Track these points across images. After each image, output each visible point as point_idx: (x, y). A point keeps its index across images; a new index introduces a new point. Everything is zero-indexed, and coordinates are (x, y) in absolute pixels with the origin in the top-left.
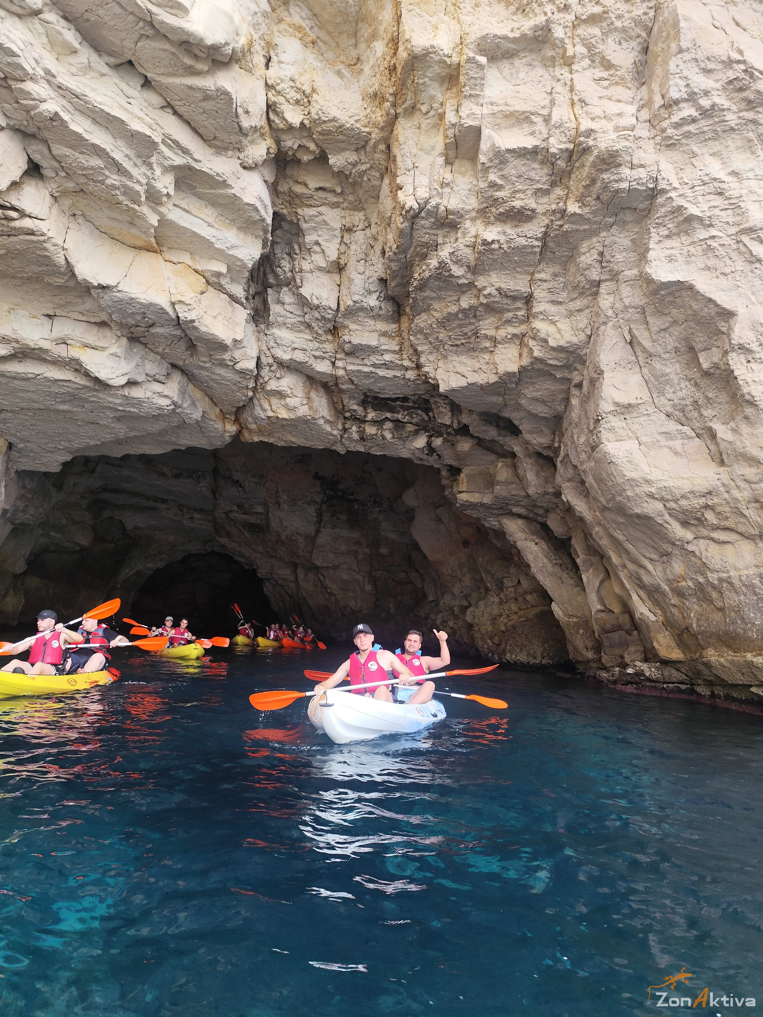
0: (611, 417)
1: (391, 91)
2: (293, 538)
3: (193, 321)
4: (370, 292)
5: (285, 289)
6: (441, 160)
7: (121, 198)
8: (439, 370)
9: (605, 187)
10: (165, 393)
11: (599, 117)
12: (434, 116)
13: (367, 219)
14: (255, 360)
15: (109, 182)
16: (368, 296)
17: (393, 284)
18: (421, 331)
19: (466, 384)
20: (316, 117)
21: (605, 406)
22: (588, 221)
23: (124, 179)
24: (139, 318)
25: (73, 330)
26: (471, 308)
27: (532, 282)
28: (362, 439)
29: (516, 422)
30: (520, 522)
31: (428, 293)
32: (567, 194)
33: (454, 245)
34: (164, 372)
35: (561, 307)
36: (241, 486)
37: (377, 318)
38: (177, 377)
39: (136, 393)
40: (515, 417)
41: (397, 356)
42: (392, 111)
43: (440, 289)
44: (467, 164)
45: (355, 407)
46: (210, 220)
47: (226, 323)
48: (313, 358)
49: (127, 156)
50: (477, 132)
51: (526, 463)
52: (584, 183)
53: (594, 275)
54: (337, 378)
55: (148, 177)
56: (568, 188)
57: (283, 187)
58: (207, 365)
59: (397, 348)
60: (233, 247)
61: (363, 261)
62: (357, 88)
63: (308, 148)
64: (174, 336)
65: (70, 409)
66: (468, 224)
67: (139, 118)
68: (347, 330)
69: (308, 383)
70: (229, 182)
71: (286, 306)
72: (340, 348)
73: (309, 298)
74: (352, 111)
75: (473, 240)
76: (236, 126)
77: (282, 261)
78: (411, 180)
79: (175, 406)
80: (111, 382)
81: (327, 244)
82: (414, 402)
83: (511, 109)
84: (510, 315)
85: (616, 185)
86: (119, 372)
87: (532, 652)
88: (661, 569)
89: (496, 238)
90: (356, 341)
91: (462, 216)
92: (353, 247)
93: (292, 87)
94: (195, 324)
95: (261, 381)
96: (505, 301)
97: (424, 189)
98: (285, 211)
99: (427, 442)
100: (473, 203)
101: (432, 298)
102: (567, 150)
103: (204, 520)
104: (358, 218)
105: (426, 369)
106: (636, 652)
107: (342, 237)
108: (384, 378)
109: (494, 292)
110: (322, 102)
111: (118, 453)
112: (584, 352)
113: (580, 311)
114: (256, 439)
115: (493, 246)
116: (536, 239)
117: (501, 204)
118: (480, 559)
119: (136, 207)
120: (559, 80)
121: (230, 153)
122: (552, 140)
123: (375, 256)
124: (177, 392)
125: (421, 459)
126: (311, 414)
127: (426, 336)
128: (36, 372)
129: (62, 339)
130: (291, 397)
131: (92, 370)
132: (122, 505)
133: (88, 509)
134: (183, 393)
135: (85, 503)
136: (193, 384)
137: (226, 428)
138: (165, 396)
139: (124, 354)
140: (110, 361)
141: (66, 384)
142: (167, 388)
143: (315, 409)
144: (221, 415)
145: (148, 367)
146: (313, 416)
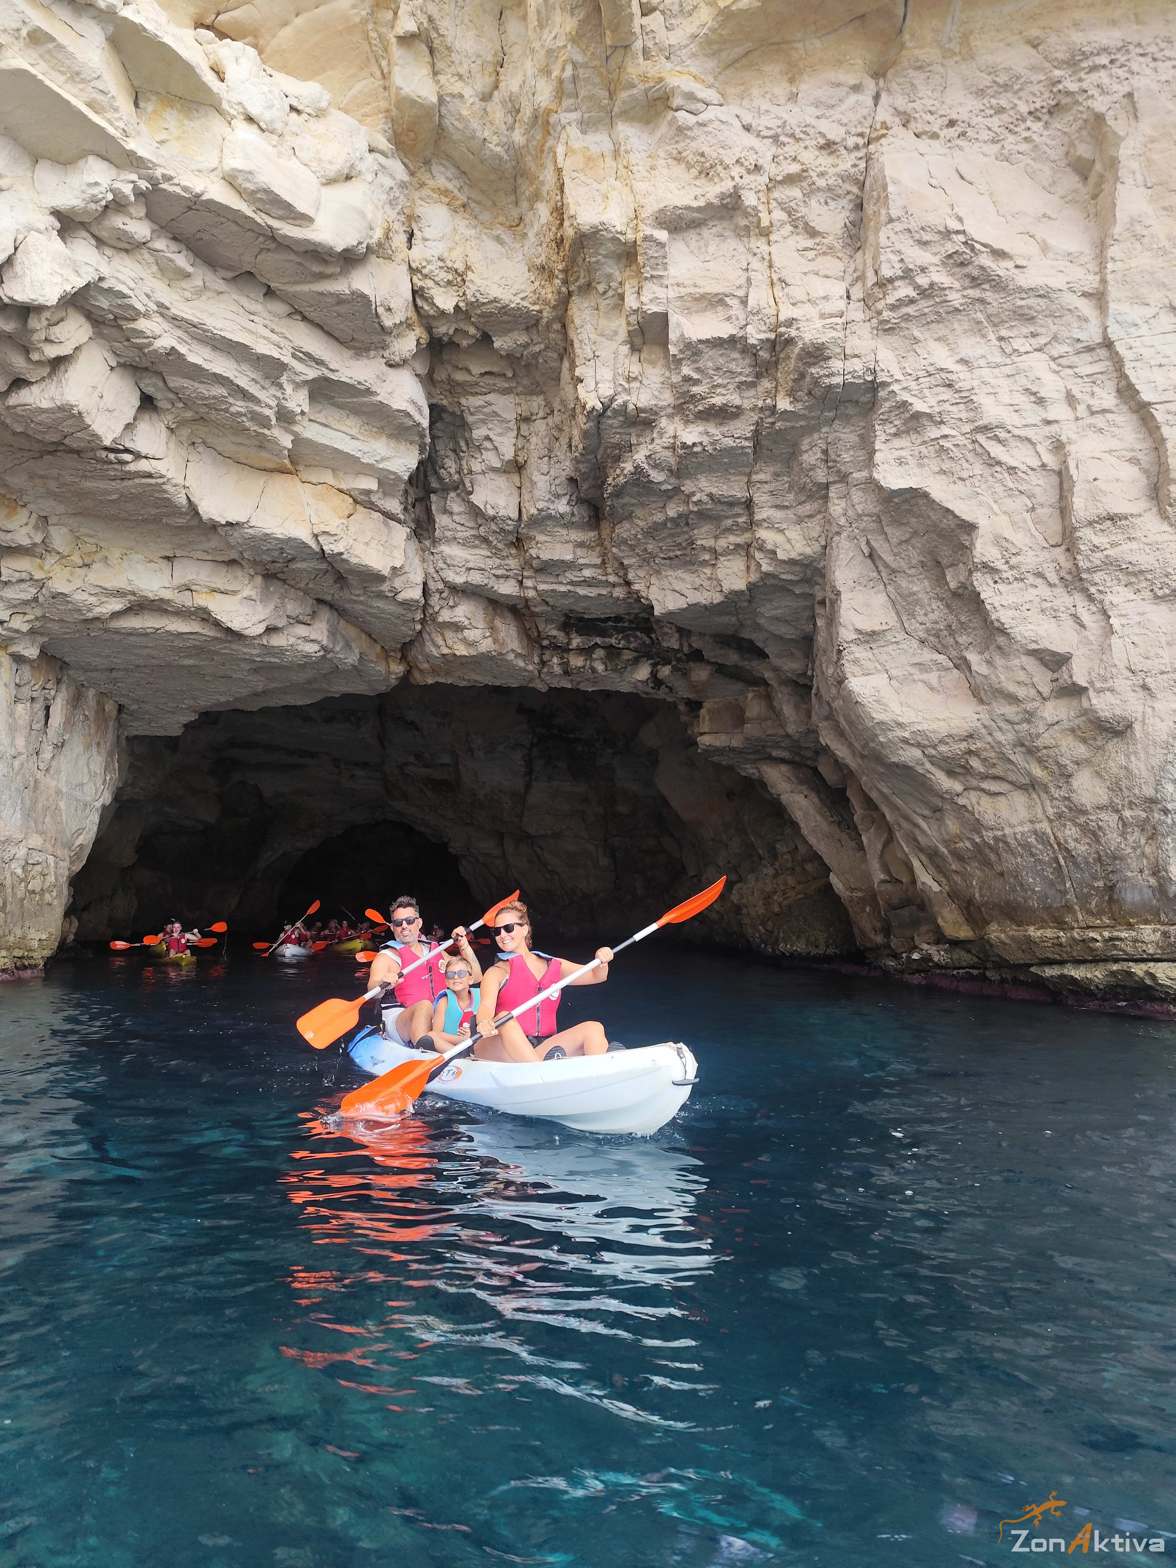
0: (854, 648)
1: (560, 267)
2: (495, 797)
3: (342, 554)
4: (558, 496)
5: (452, 494)
6: (625, 349)
7: (247, 424)
8: (653, 589)
9: (816, 382)
10: (312, 638)
11: (802, 302)
12: (613, 296)
13: (548, 404)
14: (421, 587)
15: (233, 409)
16: (556, 501)
17: (585, 486)
18: (625, 542)
19: (686, 606)
20: (473, 300)
21: (846, 634)
22: (803, 417)
23: (251, 405)
24: (276, 554)
25: (198, 574)
26: (680, 516)
27: (749, 483)
28: (566, 673)
29: (760, 644)
30: (784, 768)
31: (627, 500)
32: (776, 387)
33: (650, 447)
34: (309, 611)
35: (789, 512)
36: (417, 729)
37: (569, 525)
38: (325, 614)
39: (278, 641)
40: (758, 639)
41: (599, 571)
42: (564, 289)
43: (639, 494)
44: (657, 352)
45: (554, 633)
46: (354, 432)
47: (381, 549)
48: (494, 579)
49: (253, 380)
50: (664, 317)
51: (781, 692)
52: (792, 377)
53: (821, 475)
54: (527, 600)
55: (277, 398)
56: (776, 380)
57: (441, 375)
58: (362, 598)
59: (598, 561)
60: (383, 459)
61: (546, 459)
62: (521, 257)
63: (466, 333)
64: (318, 570)
65: (197, 663)
66: (664, 422)
67: (265, 338)
68: (533, 543)
69: (490, 609)
70: (373, 389)
71: (455, 517)
72: (527, 564)
73: (482, 507)
74: (516, 287)
75: (672, 441)
76: (377, 326)
77: (446, 460)
78: (591, 372)
79: (325, 651)
80: (247, 632)
81: (500, 439)
82: (630, 621)
83: (701, 291)
84: (729, 522)
85: (827, 381)
86: (255, 619)
87: (813, 939)
88: (935, 827)
89: (697, 440)
90: (545, 556)
91: (656, 413)
92: (534, 440)
93: (441, 268)
94: (344, 557)
95: (431, 611)
96: (720, 507)
97: (607, 385)
98: (445, 402)
99: (652, 673)
100: (668, 398)
101: (633, 505)
102: (768, 340)
103: (370, 778)
104: (536, 403)
105: (636, 587)
106: (927, 932)
107: (519, 429)
108: (586, 597)
109: (705, 498)
110: (478, 282)
111: (254, 706)
112: (821, 565)
113: (811, 516)
114: (430, 681)
115: (695, 449)
116: (746, 439)
117: (699, 400)
118: (746, 817)
119: (266, 432)
120: (755, 254)
121: (372, 353)
122: (749, 329)
123: (560, 451)
124: (326, 633)
125: (647, 693)
126: (497, 648)
127: (632, 548)
128: (157, 626)
129: (185, 585)
130: (469, 629)
131: (223, 620)
132: (258, 764)
133: (211, 772)
134: (333, 634)
135: (207, 765)
136: (345, 619)
137: (391, 669)
138: (312, 641)
139: (258, 597)
140: (244, 606)
141: (192, 637)
142: (314, 629)
143: (500, 641)
144: (383, 653)
145: (290, 607)
146: (499, 651)
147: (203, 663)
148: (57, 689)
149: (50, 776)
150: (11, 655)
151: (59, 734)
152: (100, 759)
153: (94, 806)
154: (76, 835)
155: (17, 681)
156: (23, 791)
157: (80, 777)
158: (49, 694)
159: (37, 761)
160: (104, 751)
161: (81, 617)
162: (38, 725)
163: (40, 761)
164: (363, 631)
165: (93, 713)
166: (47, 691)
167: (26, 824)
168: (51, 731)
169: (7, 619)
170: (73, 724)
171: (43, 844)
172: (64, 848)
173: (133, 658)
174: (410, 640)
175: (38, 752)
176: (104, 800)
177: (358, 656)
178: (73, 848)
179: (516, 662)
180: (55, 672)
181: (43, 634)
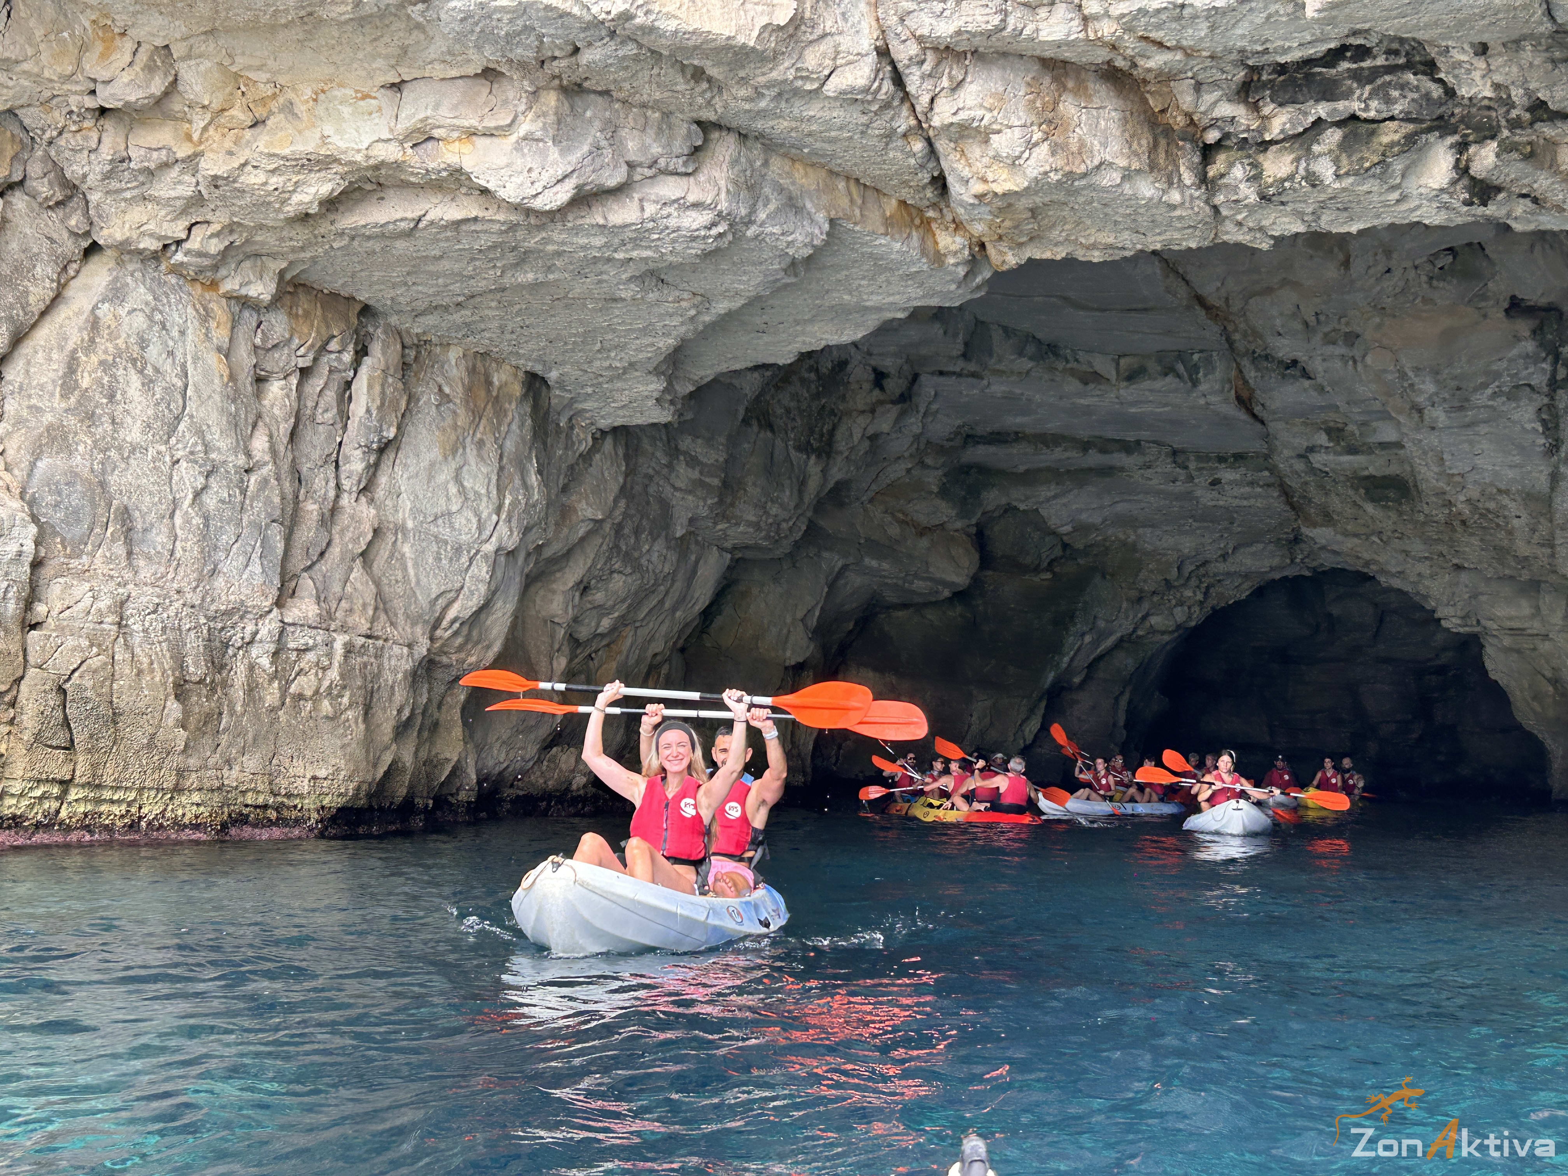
2: (1491, 505)
10: (691, 198)
14: (874, 58)
24: (532, 41)
28: (1264, 198)
34: (680, 146)
36: (1306, 374)
38: (724, 150)
45: (1226, 110)
48: (1016, 12)
54: (1110, 45)
79: (732, 223)
80: (538, 204)
86: (546, 177)
99: (1456, 166)
103: (1251, 484)
124: (729, 187)
128: (409, 215)
129: (418, 130)
130: (999, 132)
131: (491, 186)
132: (1027, 471)
133: (944, 493)
134: (750, 188)
135: (933, 479)
136: (785, 155)
137: (941, 245)
138: (696, 205)
139: (551, 132)
140: (524, 155)
141: (478, 227)
142: (698, 183)
143: (1075, 149)
144: (910, 214)
145: (632, 146)
146: (1067, 169)
147: (551, 277)
148: (362, 352)
149: (371, 501)
150: (229, 297)
151: (369, 428)
152: (484, 470)
153: (478, 552)
154: (441, 602)
155: (258, 341)
156: (267, 526)
157: (442, 501)
158: (339, 360)
159: (337, 477)
160: (494, 456)
161: (282, 216)
162: (329, 416)
163: (343, 476)
164: (837, 174)
165: (460, 389)
166: (333, 356)
167: (277, 582)
168: (353, 424)
169: (183, 236)
170: (407, 409)
171: (320, 615)
172: (414, 624)
173: (440, 281)
174: (933, 178)
175: (337, 462)
176: (500, 539)
177: (826, 227)
178: (445, 624)
179: (1127, 189)
180: (347, 320)
181: (273, 256)
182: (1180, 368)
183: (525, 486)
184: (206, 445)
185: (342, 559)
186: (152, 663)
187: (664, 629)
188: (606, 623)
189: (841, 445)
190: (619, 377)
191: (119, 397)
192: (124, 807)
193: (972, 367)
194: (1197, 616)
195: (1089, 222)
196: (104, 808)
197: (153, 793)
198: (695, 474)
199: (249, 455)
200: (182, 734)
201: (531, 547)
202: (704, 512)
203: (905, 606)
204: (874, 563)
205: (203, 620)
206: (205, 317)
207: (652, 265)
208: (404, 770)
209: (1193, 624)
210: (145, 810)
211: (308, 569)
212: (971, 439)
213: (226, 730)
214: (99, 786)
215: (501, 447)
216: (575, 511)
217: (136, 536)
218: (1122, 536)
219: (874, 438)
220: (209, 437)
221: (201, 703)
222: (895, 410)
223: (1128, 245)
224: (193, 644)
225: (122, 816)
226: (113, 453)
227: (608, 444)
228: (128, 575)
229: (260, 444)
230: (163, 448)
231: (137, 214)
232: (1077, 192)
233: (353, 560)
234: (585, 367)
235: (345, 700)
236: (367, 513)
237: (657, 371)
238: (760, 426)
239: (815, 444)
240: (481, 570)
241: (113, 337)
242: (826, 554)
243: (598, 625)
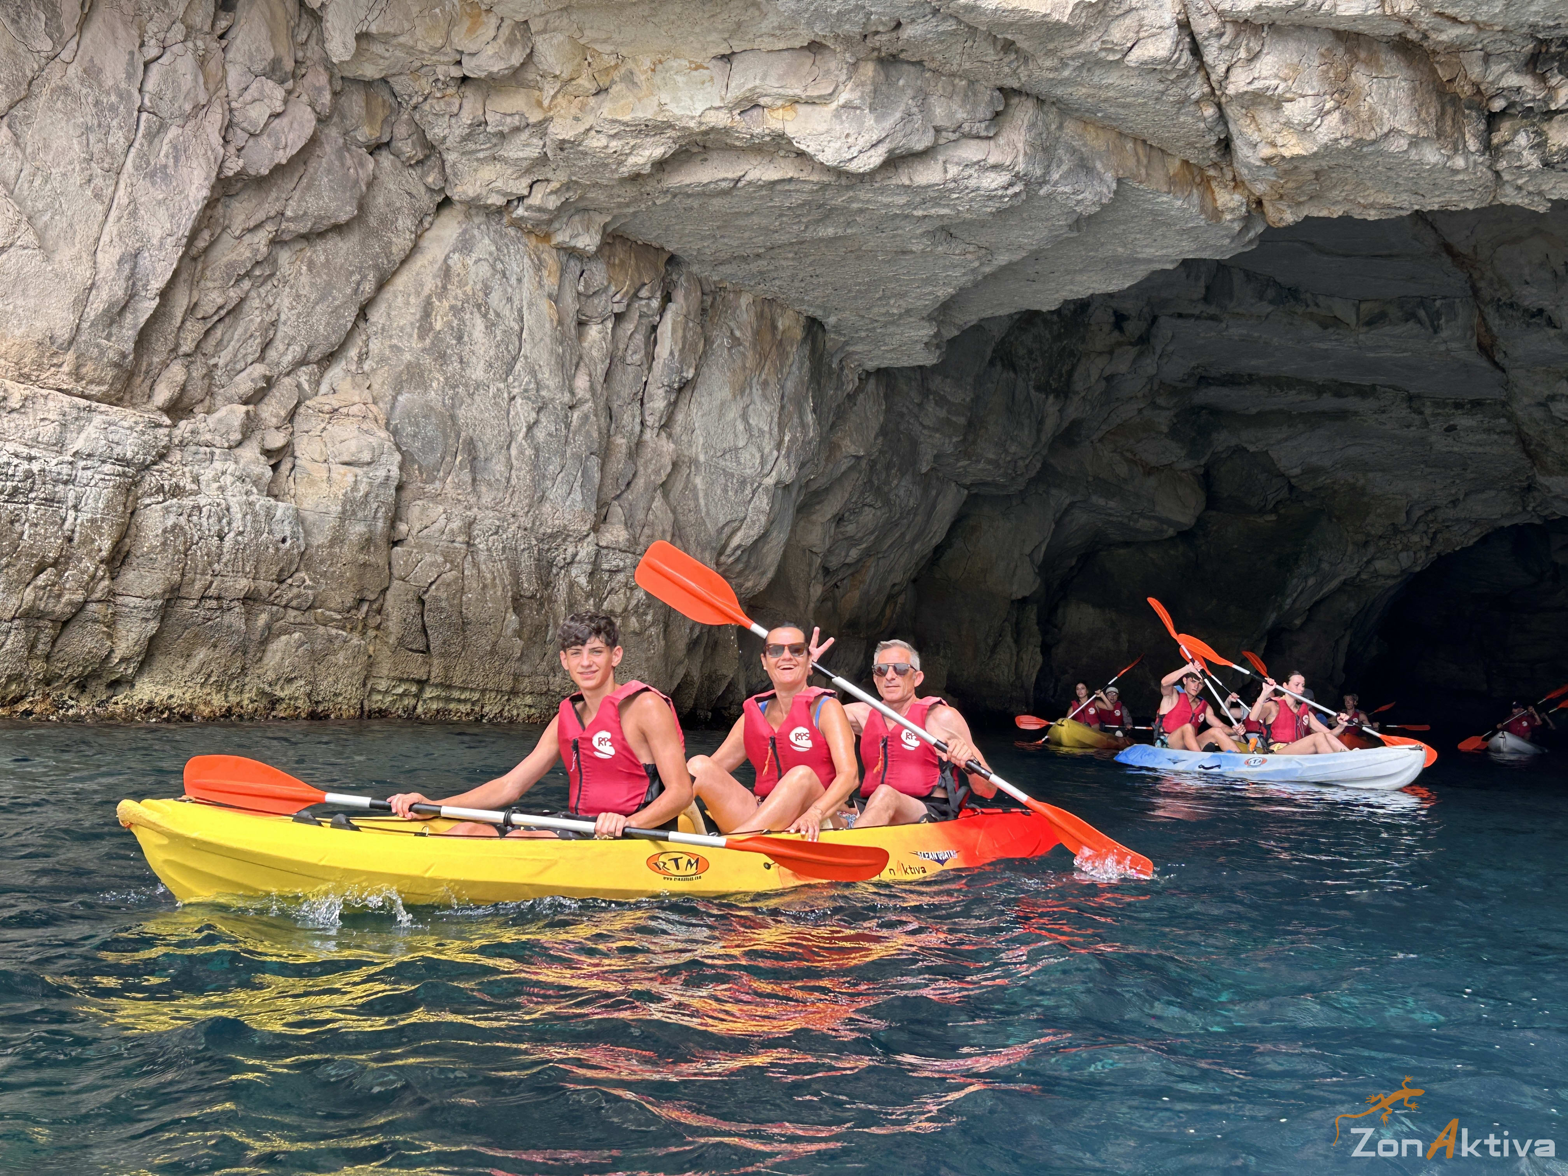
10: (991, 160)
14: (1176, 31)
24: (860, 18)
25: (768, 76)
34: (983, 112)
36: (1551, 323)
38: (1023, 115)
45: (1513, 80)
54: (1407, 21)
58: (1068, 74)
65: (841, 232)
79: (1028, 183)
80: (853, 167)
86: (862, 142)
95: (1215, 77)
103: (1488, 431)
114: (1289, 217)
124: (1026, 149)
126: (1350, 131)
128: (730, 175)
129: (746, 99)
130: (1291, 100)
131: (810, 150)
132: (1259, 414)
133: (1174, 433)
134: (1045, 150)
135: (1163, 420)
136: (1079, 119)
137: (1219, 203)
138: (995, 167)
139: (868, 101)
140: (842, 122)
141: (791, 187)
142: (998, 146)
143: (1364, 116)
144: (1192, 173)
145: (940, 112)
146: (1358, 136)
147: (849, 231)
148: (667, 298)
149: (670, 436)
150: (559, 248)
151: (671, 369)
152: (768, 409)
153: (760, 484)
154: (727, 530)
155: (581, 288)
156: (587, 458)
157: (731, 437)
158: (648, 305)
159: (642, 414)
160: (776, 395)
161: (616, 176)
162: (637, 357)
163: (647, 413)
164: (1126, 136)
165: (749, 333)
166: (644, 302)
167: (593, 508)
168: (658, 366)
169: (525, 192)
170: (705, 352)
171: (628, 540)
172: (703, 550)
173: (747, 235)
174: (1220, 141)
175: (642, 400)
176: (780, 473)
177: (1114, 186)
178: (729, 551)
179: (1413, 155)
180: (657, 269)
181: (599, 210)
182: (1422, 313)
183: (803, 425)
184: (537, 383)
185: (646, 489)
186: (494, 579)
187: (903, 560)
188: (854, 554)
189: (1079, 385)
190: (893, 323)
191: (466, 339)
192: (469, 707)
193: (1212, 310)
194: (1422, 562)
195: (1369, 184)
196: (452, 706)
197: (493, 694)
198: (942, 413)
199: (573, 393)
200: (519, 643)
201: (804, 481)
202: (949, 449)
203: (1127, 544)
204: (1102, 502)
205: (534, 542)
206: (539, 266)
207: (946, 222)
208: (692, 683)
209: (1418, 569)
210: (486, 709)
211: (618, 497)
212: (1204, 381)
213: (551, 641)
214: (450, 687)
215: (782, 387)
216: (839, 447)
217: (480, 464)
218: (1351, 481)
219: (1109, 379)
220: (540, 376)
221: (533, 615)
222: (1134, 351)
223: (1406, 205)
224: (526, 562)
225: (468, 714)
226: (461, 390)
227: (871, 385)
228: (472, 500)
229: (582, 382)
230: (502, 386)
231: (488, 173)
232: (1364, 156)
233: (655, 490)
234: (862, 313)
235: (649, 618)
236: (667, 447)
237: (930, 318)
238: (1003, 366)
239: (1054, 385)
240: (763, 502)
241: (462, 284)
242: (1054, 491)
243: (847, 556)
